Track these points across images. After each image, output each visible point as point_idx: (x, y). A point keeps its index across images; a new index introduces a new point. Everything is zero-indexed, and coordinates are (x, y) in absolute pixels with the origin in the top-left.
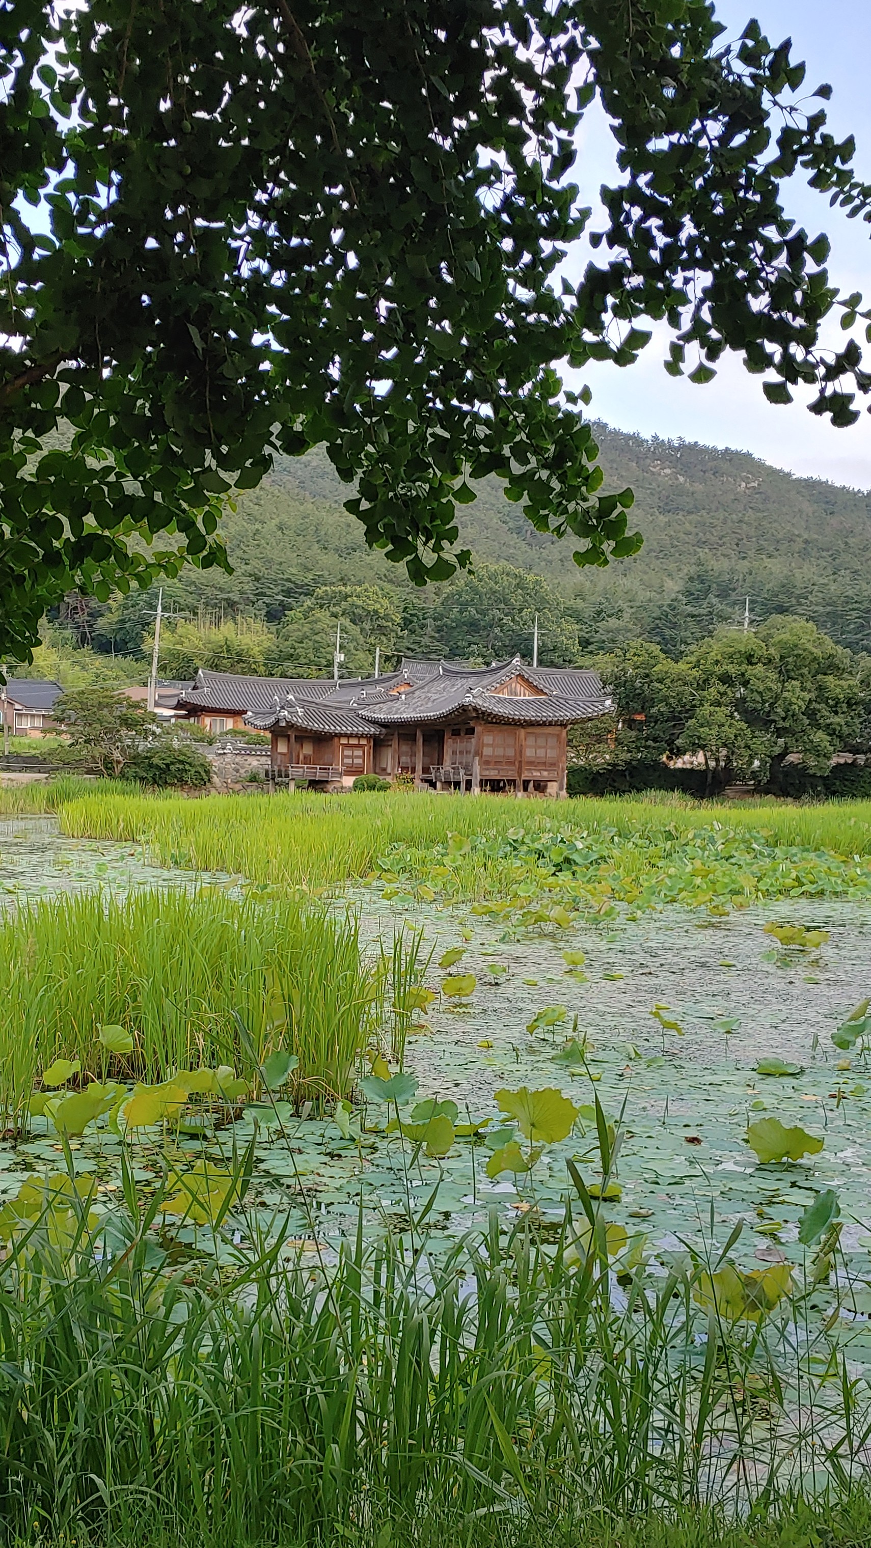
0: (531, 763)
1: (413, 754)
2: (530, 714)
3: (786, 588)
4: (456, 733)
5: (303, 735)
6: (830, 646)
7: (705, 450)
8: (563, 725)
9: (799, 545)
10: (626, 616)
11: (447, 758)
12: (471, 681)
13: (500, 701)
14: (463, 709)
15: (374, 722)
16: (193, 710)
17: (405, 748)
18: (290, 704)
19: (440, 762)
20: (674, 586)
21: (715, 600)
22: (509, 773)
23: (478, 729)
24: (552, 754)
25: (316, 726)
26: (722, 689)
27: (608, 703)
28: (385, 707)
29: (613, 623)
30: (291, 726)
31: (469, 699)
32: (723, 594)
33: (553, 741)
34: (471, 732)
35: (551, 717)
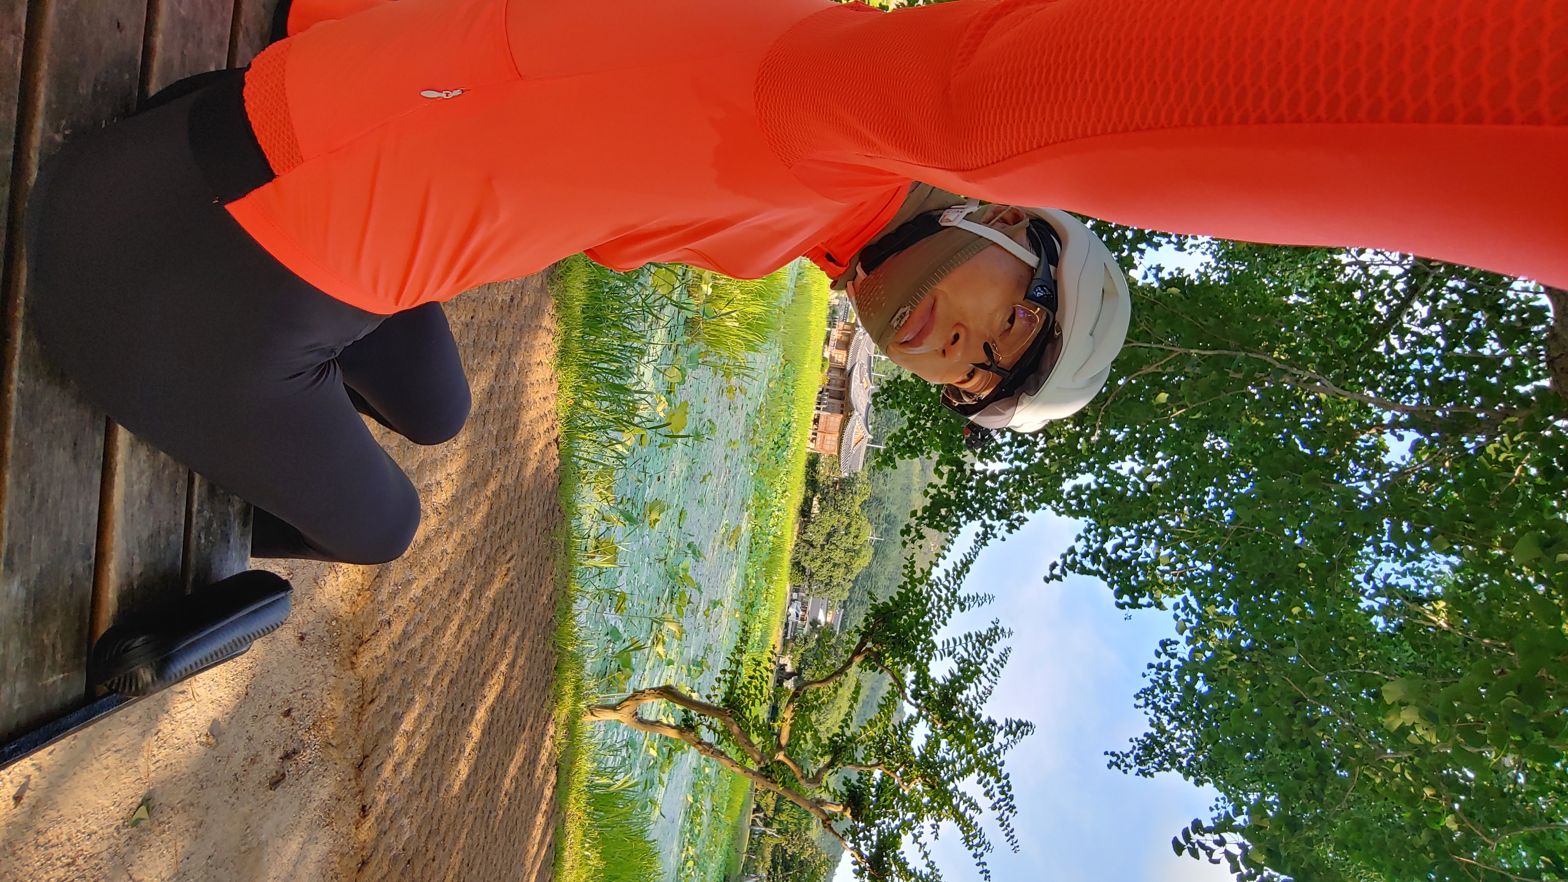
0: (824, 438)
1: (835, 385)
3: (885, 556)
4: (842, 406)
5: (850, 337)
6: (856, 572)
8: (839, 453)
10: (884, 487)
11: (832, 400)
12: (864, 415)
13: (853, 427)
14: (852, 410)
17: (839, 382)
19: (830, 397)
20: (893, 509)
21: (884, 526)
22: (821, 426)
23: (842, 416)
24: (827, 447)
25: (853, 343)
26: (845, 524)
27: (846, 474)
28: (858, 376)
29: (882, 481)
31: (856, 413)
32: (886, 530)
33: (833, 448)
34: (842, 413)
35: (843, 449)
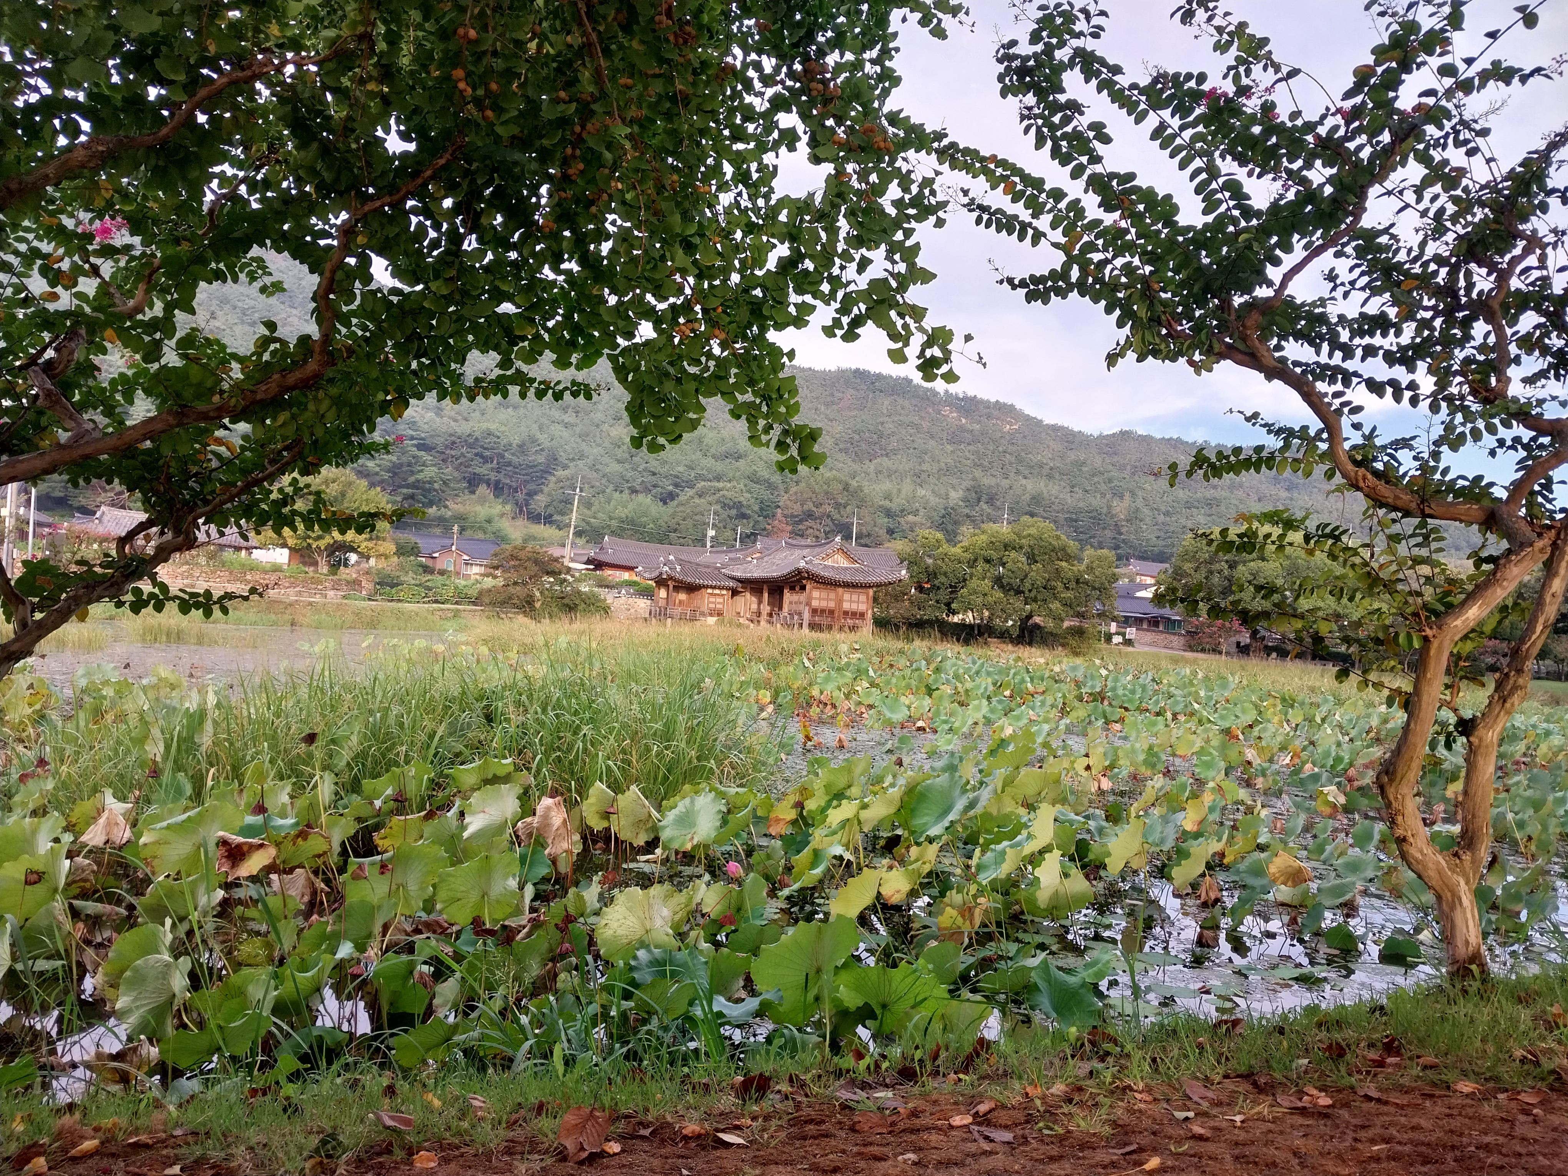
0: (846, 613)
2: (848, 578)
3: (1036, 499)
4: (792, 588)
6: (1064, 540)
7: (982, 401)
8: (871, 587)
9: (1045, 471)
10: (921, 514)
11: (786, 606)
12: (805, 552)
13: (826, 567)
14: (799, 572)
15: (733, 578)
16: (599, 565)
18: (671, 562)
19: (780, 608)
20: (955, 496)
21: (985, 506)
22: (830, 620)
24: (862, 607)
26: (986, 567)
27: (904, 572)
28: (742, 568)
29: (911, 518)
30: (671, 578)
31: (802, 564)
32: (991, 501)
33: (863, 598)
34: (803, 588)
35: (862, 580)
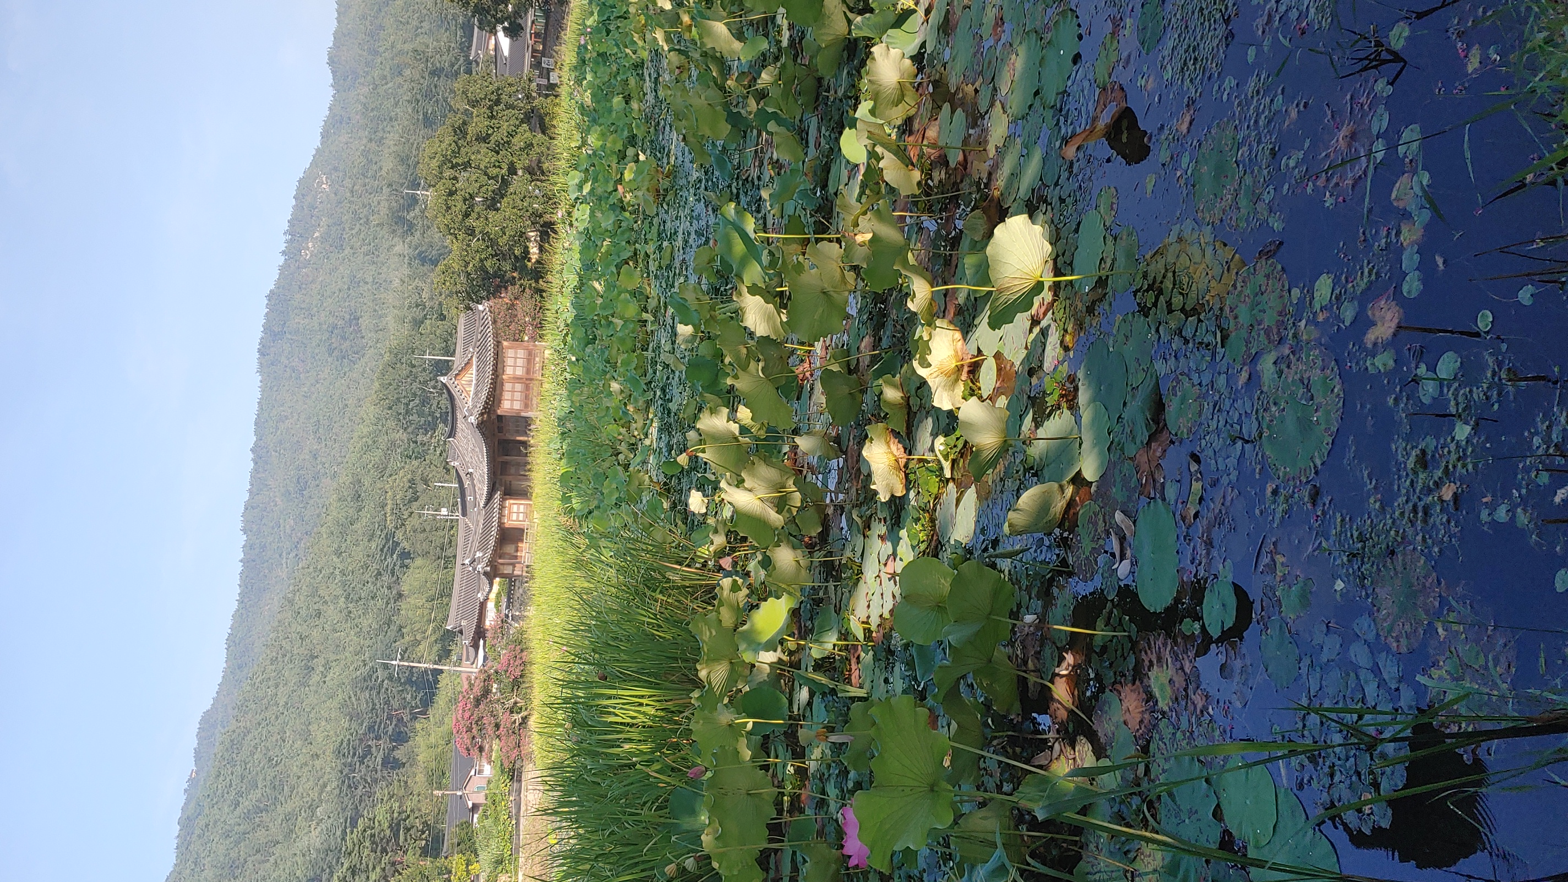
0: (528, 372)
1: (515, 464)
2: (489, 369)
4: (500, 430)
5: (498, 551)
8: (498, 344)
12: (459, 416)
13: (476, 394)
14: (483, 425)
15: (490, 495)
16: (480, 633)
17: (513, 470)
23: (499, 412)
24: (521, 353)
25: (492, 542)
27: (481, 307)
28: (478, 485)
31: (472, 419)
33: (511, 352)
34: (500, 418)
35: (492, 353)
